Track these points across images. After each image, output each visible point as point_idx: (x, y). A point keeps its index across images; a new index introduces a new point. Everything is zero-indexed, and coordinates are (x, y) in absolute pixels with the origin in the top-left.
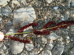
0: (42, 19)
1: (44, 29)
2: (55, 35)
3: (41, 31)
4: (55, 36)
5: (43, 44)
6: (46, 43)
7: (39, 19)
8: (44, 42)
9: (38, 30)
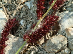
0: (19, 7)
1: (41, 19)
2: (67, 14)
3: (39, 26)
4: (70, 17)
5: (63, 49)
6: (66, 42)
7: (15, 12)
8: (61, 43)
9: (34, 30)
